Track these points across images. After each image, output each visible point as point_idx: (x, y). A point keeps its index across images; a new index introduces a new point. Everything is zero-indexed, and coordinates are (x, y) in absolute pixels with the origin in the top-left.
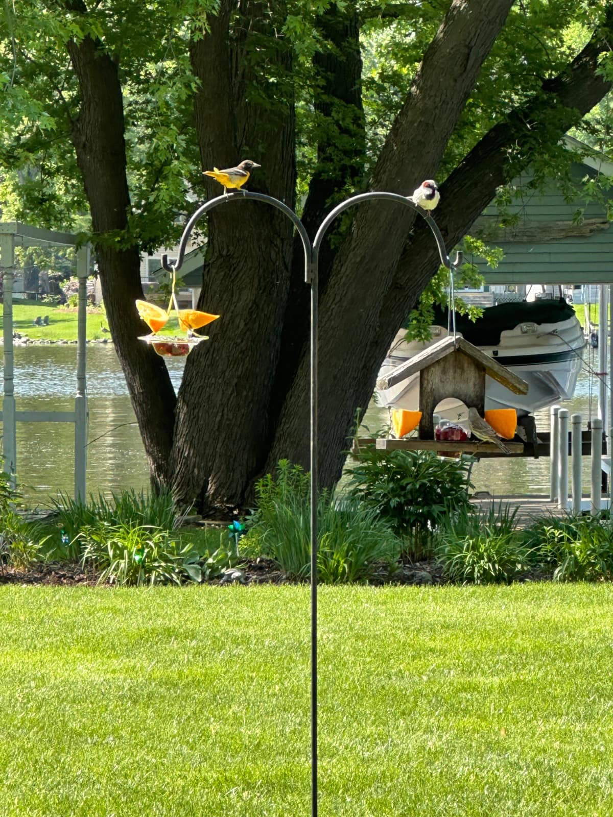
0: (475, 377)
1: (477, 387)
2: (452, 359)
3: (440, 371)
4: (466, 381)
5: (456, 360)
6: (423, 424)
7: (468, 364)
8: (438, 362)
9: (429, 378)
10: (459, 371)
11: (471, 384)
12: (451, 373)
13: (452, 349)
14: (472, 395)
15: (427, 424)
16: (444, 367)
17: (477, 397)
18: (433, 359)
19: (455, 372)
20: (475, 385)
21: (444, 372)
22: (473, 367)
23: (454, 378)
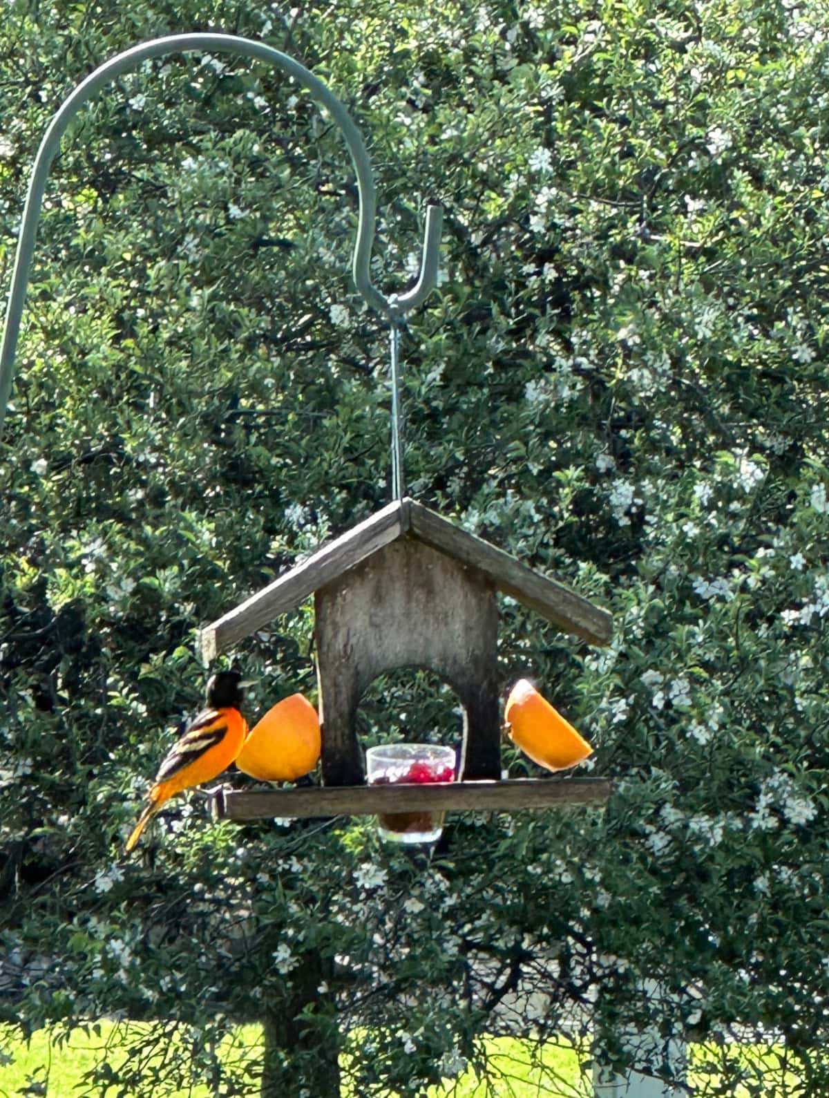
0: (467, 608)
1: (475, 633)
2: (396, 561)
3: (367, 597)
4: (443, 619)
6: (330, 744)
7: (445, 570)
8: (360, 570)
9: (338, 619)
10: (420, 594)
11: (458, 627)
12: (397, 599)
13: (395, 532)
14: (463, 656)
15: (340, 743)
16: (379, 584)
17: (475, 660)
18: (337, 565)
19: (409, 597)
20: (468, 629)
21: (379, 597)
22: (459, 579)
23: (408, 615)
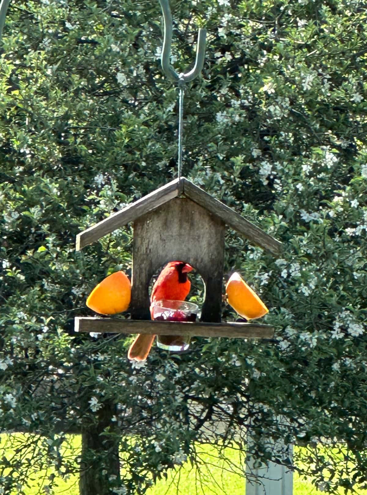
0: (210, 234)
1: (212, 247)
2: (176, 208)
3: (160, 225)
4: (198, 238)
5: (182, 211)
7: (200, 215)
8: (157, 211)
10: (186, 225)
11: (204, 243)
12: (175, 228)
13: (175, 193)
14: (206, 259)
16: (166, 220)
17: (212, 260)
19: (181, 227)
20: (209, 244)
21: (166, 225)
22: (207, 219)
23: (180, 235)
